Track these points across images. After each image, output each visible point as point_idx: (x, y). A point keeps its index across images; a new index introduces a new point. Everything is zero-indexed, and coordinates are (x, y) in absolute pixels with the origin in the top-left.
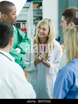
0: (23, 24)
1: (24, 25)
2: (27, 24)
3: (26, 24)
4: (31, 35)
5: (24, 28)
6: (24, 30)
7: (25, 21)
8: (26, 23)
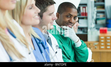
0: (83, 7)
1: (84, 9)
2: (88, 8)
3: (86, 8)
4: (92, 20)
5: (84, 12)
6: (84, 14)
7: (86, 5)
8: (87, 6)
